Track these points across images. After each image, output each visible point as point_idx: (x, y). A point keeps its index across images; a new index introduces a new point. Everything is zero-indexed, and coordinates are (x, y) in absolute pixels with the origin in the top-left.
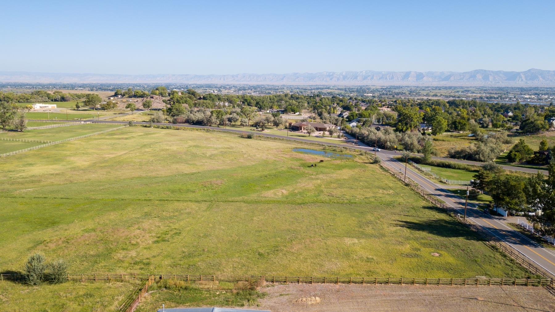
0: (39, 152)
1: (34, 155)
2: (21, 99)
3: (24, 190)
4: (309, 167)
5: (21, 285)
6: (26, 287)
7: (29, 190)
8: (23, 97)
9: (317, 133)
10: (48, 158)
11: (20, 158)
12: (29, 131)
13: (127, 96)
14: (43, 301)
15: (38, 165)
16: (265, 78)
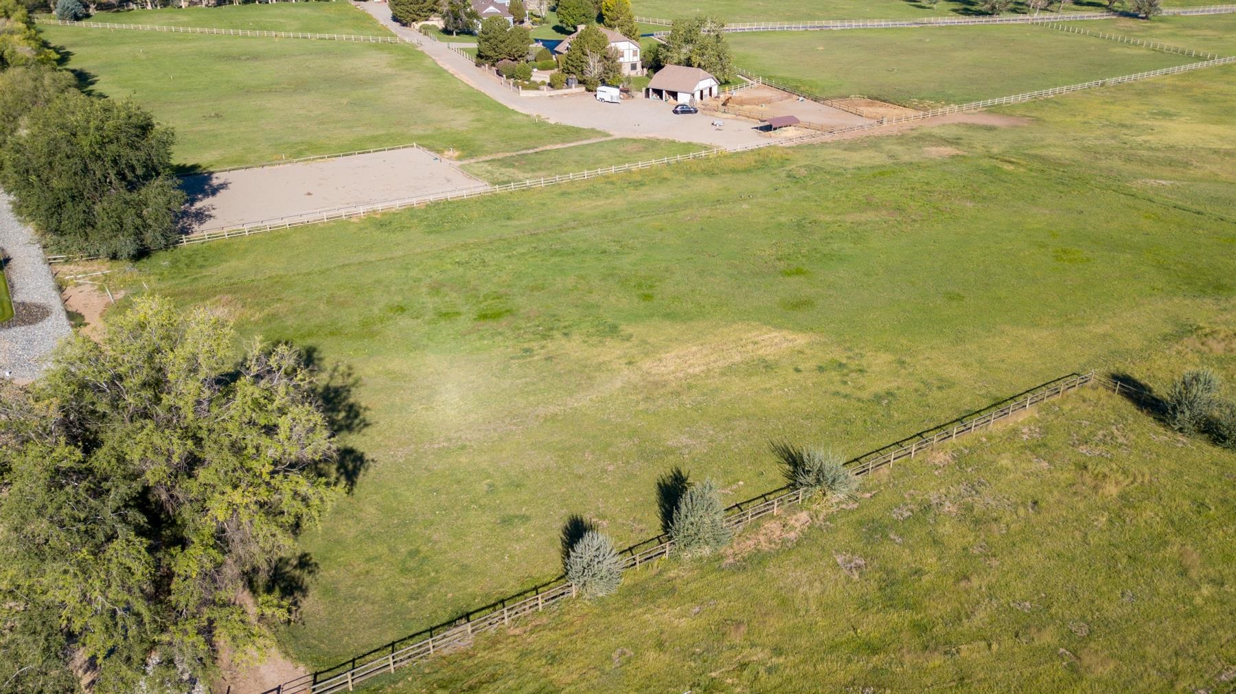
0: (1185, 83)
1: (1175, 89)
3: (1152, 181)
5: (1152, 419)
6: (1161, 430)
7: (1163, 182)
10: (1206, 101)
11: (1143, 92)
12: (1162, 20)
14: (1198, 479)
15: (1183, 119)
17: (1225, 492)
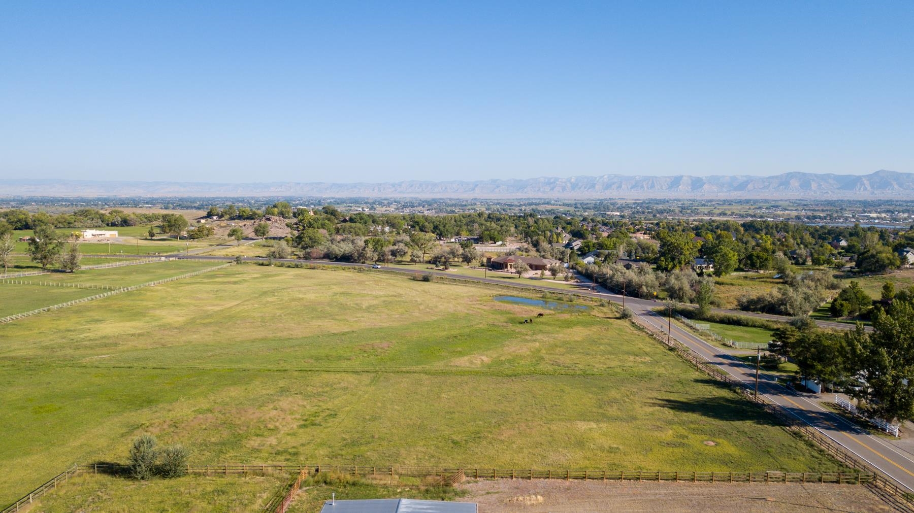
0: (106, 303)
1: (99, 307)
2: (59, 222)
3: (96, 357)
4: (521, 323)
5: (123, 479)
6: (131, 483)
7: (103, 356)
8: (64, 220)
9: (532, 273)
10: (121, 311)
11: (79, 311)
12: (83, 272)
13: (227, 217)
14: (159, 499)
15: (108, 322)
16: (446, 188)
17: (175, 499)
